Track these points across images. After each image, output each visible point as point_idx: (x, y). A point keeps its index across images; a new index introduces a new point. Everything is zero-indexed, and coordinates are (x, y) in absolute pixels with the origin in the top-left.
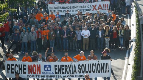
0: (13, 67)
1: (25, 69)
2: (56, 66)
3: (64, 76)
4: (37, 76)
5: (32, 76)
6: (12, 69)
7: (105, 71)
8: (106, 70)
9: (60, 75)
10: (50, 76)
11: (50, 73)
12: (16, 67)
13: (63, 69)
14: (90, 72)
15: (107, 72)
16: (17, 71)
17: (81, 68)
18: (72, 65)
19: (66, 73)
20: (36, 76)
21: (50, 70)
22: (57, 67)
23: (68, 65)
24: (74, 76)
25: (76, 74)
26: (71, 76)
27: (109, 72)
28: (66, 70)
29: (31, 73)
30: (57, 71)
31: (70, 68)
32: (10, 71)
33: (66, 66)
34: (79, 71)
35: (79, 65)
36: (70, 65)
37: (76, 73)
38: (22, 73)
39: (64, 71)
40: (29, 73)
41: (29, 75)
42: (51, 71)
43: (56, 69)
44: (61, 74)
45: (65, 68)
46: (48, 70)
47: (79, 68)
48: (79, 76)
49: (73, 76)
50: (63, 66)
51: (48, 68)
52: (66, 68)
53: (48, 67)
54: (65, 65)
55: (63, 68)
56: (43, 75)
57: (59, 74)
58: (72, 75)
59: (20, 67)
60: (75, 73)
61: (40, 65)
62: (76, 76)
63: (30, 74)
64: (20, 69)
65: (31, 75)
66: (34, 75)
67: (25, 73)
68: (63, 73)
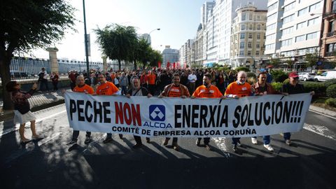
0: (81, 106)
1: (109, 112)
2: (178, 107)
3: (197, 132)
4: (133, 129)
5: (124, 128)
6: (81, 110)
7: (292, 118)
8: (294, 116)
9: (186, 128)
10: (163, 132)
11: (163, 126)
12: (89, 106)
13: (195, 116)
14: (258, 123)
15: (295, 121)
16: (92, 115)
17: (240, 114)
18: (220, 107)
19: (201, 127)
20: (131, 130)
21: (164, 119)
22: (180, 112)
23: (211, 107)
24: (221, 132)
25: (226, 129)
26: (212, 133)
27: (299, 121)
28: (203, 117)
29: (122, 123)
30: (180, 120)
31: (212, 114)
32: (75, 115)
33: (204, 107)
34: (234, 121)
35: (239, 108)
36: (216, 107)
37: (227, 126)
38: (101, 121)
39: (197, 120)
40: (117, 122)
41: (117, 126)
42: (166, 122)
43: (177, 116)
44: (189, 126)
45: (201, 112)
46: (157, 118)
47: (236, 115)
48: (232, 133)
49: (218, 133)
50: (196, 107)
51: (157, 113)
52: (204, 113)
53: (157, 109)
54: (202, 106)
55: (198, 112)
56: (147, 128)
57: (184, 126)
58: (216, 129)
59: (98, 107)
60: (224, 125)
61: (138, 106)
62: (226, 133)
63: (119, 125)
64: (97, 112)
65: (122, 126)
66: (128, 126)
67: (108, 121)
68: (195, 125)
